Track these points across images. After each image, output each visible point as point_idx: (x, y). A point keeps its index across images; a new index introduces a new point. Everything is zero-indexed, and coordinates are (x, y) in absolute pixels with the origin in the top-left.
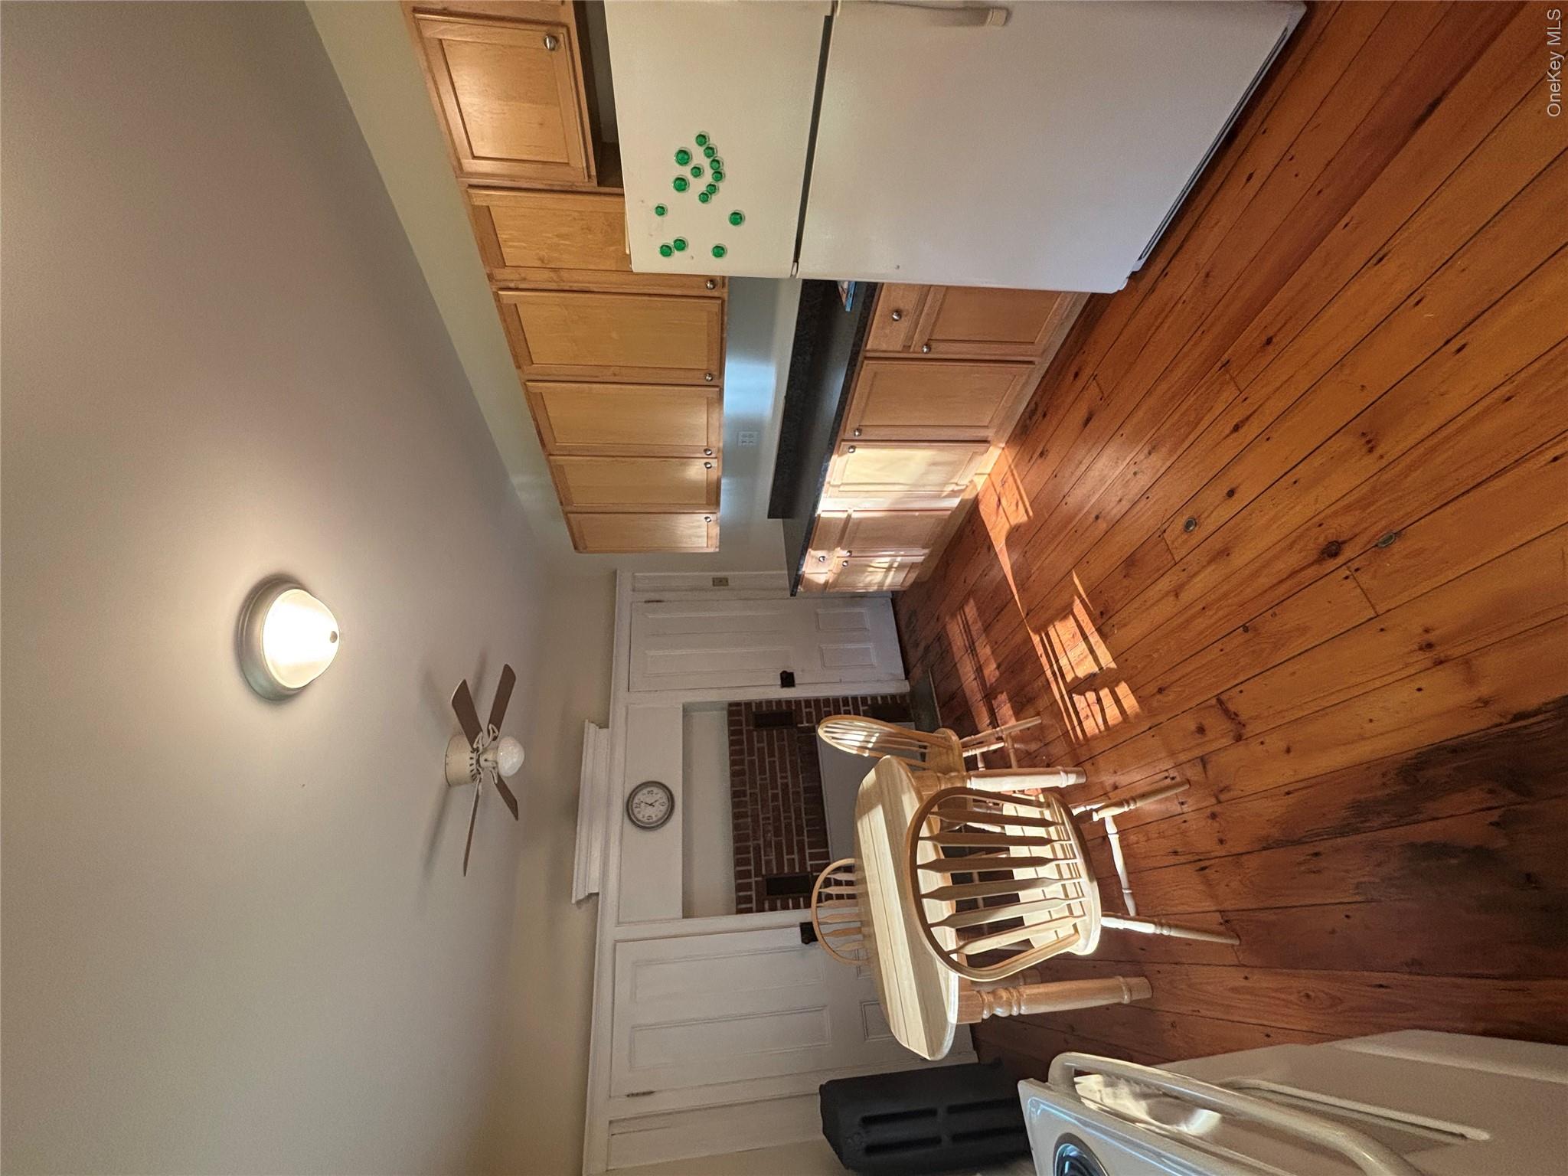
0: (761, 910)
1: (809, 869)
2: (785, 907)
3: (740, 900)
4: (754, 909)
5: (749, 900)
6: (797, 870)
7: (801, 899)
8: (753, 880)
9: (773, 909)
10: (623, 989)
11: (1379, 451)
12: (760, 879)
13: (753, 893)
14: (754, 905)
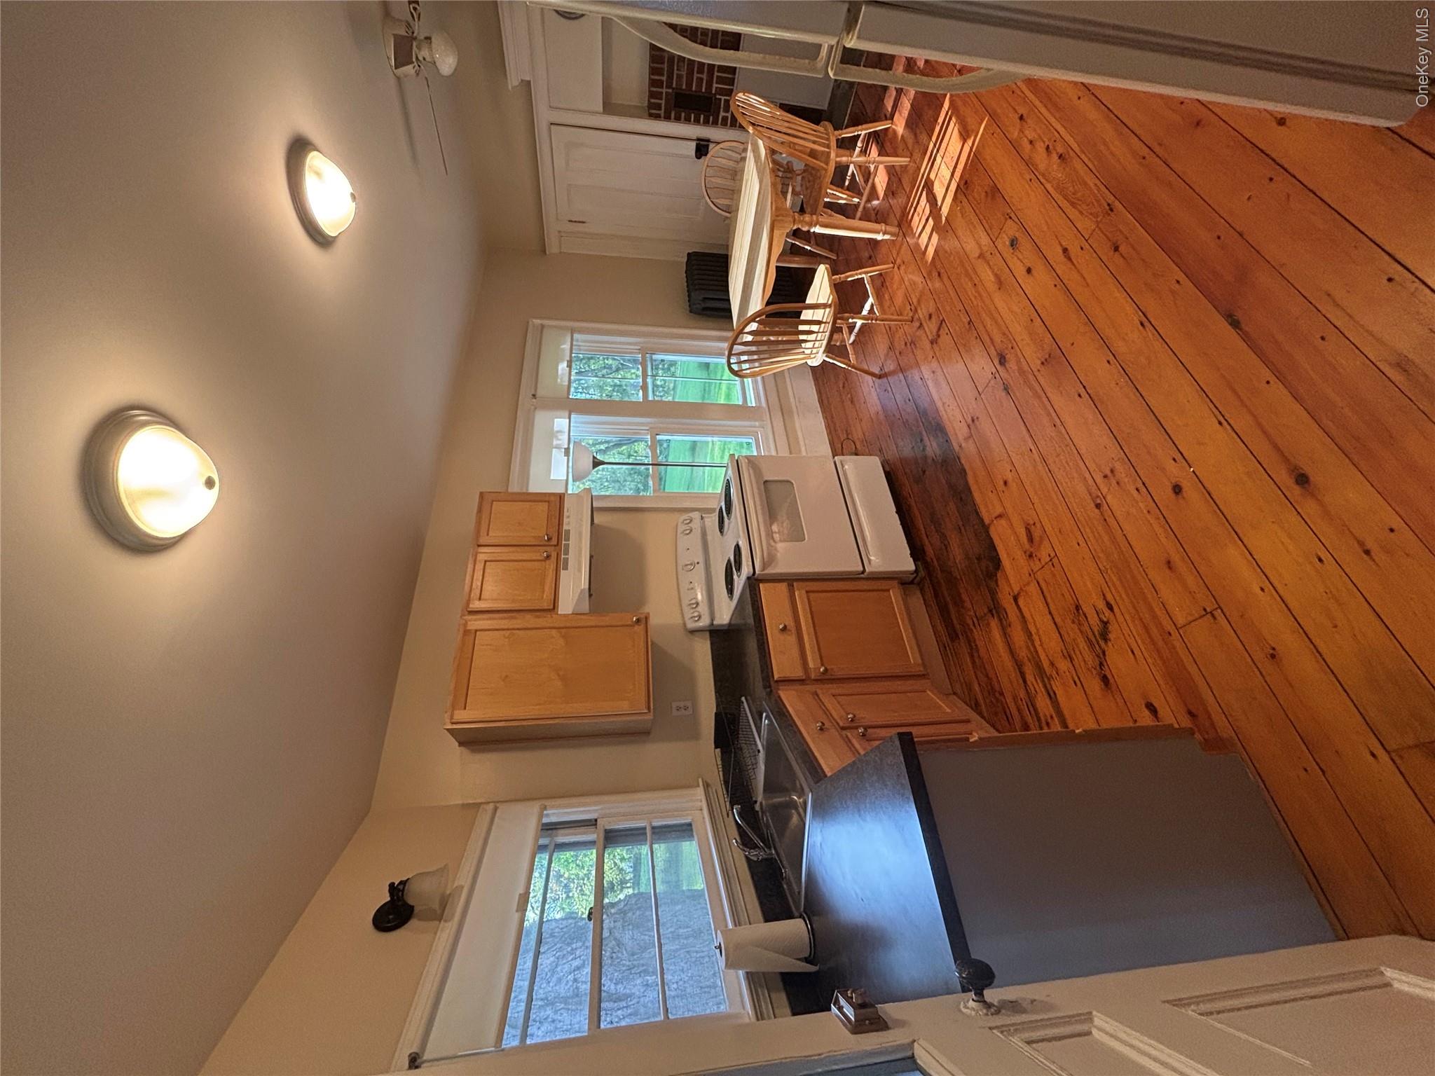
0: (667, 118)
1: (714, 92)
2: (688, 120)
3: (651, 106)
4: (662, 115)
5: (658, 107)
6: (703, 90)
7: (702, 116)
8: (664, 90)
9: (678, 119)
10: (560, 162)
11: (1042, 369)
12: (670, 91)
13: (663, 102)
14: (662, 112)
